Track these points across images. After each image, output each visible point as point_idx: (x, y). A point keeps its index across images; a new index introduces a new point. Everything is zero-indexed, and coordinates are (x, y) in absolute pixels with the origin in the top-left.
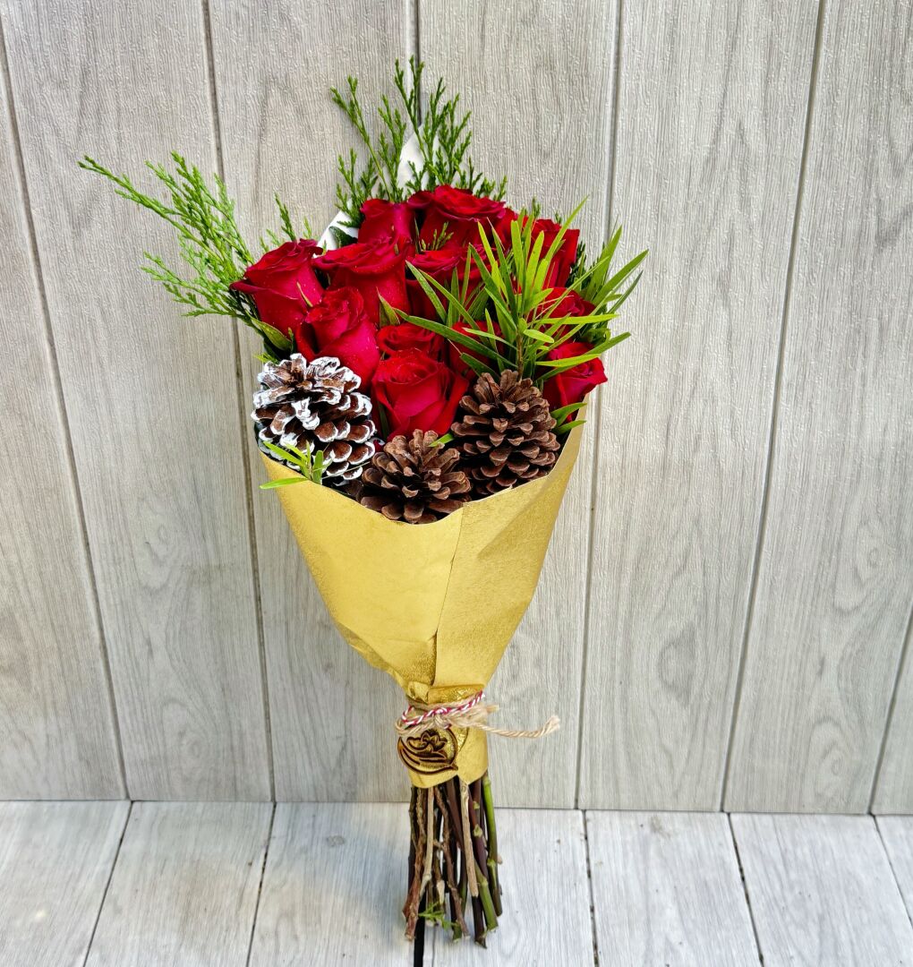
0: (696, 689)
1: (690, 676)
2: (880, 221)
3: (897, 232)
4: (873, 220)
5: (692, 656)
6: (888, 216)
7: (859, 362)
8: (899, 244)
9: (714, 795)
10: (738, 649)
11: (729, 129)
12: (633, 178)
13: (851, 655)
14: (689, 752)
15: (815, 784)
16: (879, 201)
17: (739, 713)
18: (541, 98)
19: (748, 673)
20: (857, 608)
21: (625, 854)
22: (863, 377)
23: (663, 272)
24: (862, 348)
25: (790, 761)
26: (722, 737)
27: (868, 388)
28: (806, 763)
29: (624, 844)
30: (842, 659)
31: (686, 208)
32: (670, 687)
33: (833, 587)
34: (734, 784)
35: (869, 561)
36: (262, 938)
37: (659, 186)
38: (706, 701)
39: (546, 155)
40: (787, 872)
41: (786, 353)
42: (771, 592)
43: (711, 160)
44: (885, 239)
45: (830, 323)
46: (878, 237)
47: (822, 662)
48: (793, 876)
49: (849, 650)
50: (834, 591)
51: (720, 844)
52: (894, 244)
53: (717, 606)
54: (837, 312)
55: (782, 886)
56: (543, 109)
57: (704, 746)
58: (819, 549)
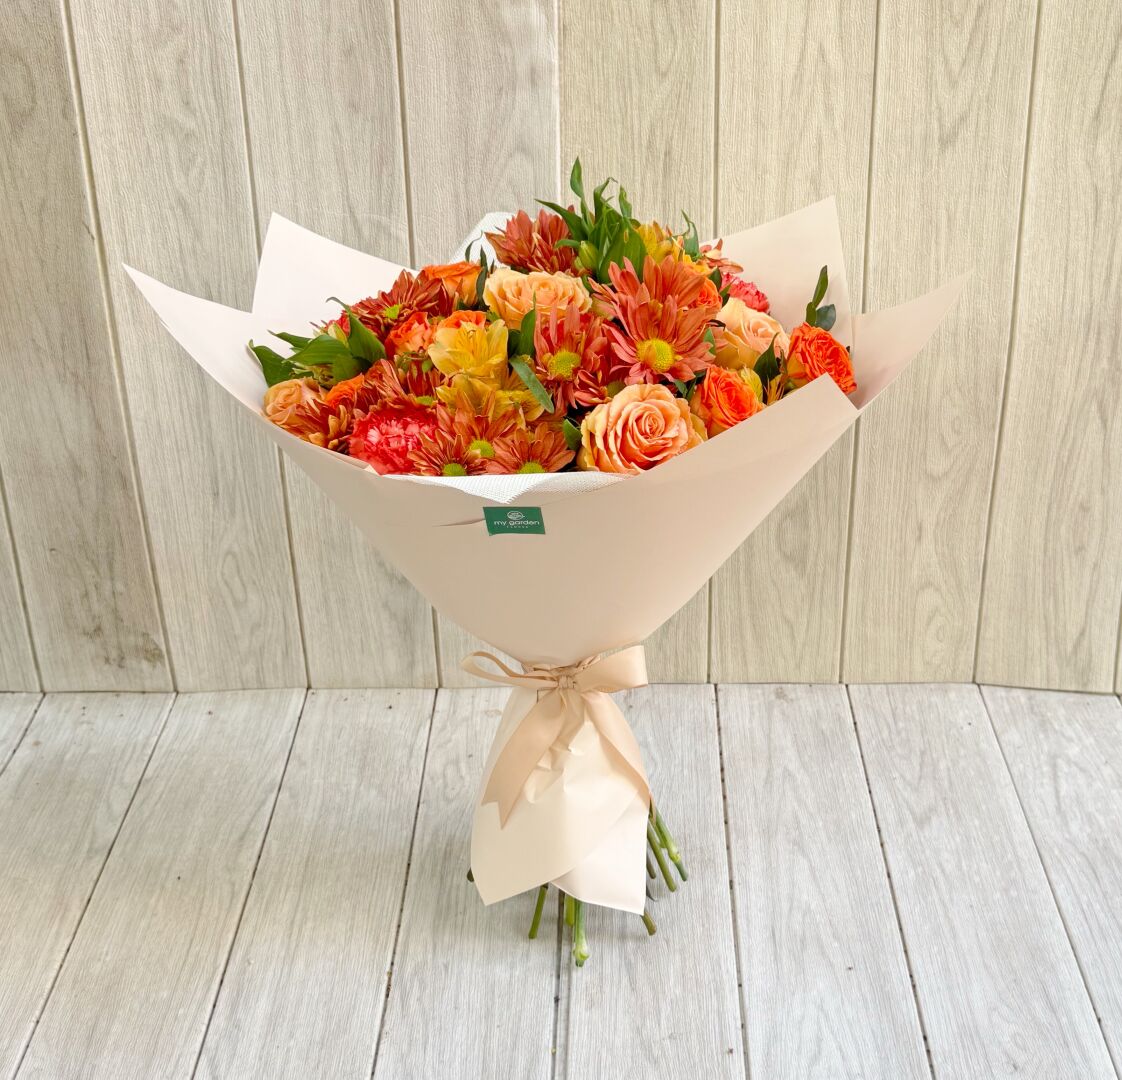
0: (811, 558)
1: (806, 547)
2: (941, 126)
3: (956, 134)
4: (936, 125)
5: (806, 526)
6: (948, 123)
7: (933, 249)
8: (959, 145)
9: (833, 665)
10: (845, 516)
11: (812, 49)
12: (735, 92)
13: (945, 519)
14: (808, 622)
15: (923, 652)
16: (939, 108)
17: (851, 580)
18: (658, 27)
19: (856, 540)
20: (946, 474)
21: (752, 713)
22: (937, 262)
23: (765, 172)
24: (934, 236)
25: (899, 629)
26: (836, 605)
27: (942, 271)
28: (914, 631)
29: (751, 707)
30: (938, 524)
31: (780, 117)
32: (788, 558)
33: (924, 454)
34: (850, 655)
35: (953, 428)
36: (432, 779)
37: (758, 97)
38: (820, 571)
39: (664, 75)
40: (896, 723)
41: (871, 242)
42: (871, 460)
43: (799, 76)
44: (947, 141)
45: (906, 215)
46: (941, 139)
47: (920, 529)
48: (901, 725)
49: (942, 515)
50: (925, 459)
51: (837, 705)
52: (954, 146)
53: (825, 478)
54: (912, 206)
55: (890, 732)
56: (660, 36)
57: (821, 615)
58: (910, 420)
